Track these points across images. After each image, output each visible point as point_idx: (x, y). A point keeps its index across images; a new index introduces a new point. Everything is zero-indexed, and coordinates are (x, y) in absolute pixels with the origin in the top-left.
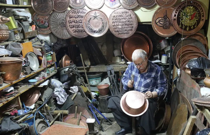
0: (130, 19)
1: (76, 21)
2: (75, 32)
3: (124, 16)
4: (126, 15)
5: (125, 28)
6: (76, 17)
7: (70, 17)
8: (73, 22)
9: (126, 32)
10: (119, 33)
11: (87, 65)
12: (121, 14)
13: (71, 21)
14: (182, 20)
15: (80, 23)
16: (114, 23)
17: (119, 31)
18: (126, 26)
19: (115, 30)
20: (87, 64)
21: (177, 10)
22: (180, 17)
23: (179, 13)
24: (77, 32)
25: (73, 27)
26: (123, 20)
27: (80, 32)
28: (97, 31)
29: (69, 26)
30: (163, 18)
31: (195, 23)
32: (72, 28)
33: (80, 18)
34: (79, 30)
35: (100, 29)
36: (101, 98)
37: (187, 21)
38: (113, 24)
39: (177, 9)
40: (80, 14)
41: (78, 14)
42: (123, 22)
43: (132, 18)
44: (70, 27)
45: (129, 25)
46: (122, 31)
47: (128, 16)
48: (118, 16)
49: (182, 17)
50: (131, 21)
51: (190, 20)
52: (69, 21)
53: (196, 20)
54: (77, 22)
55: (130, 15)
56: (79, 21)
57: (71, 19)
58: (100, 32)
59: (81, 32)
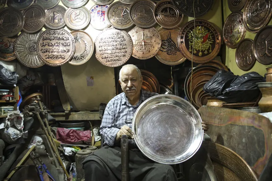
0: (122, 41)
1: (51, 43)
2: (49, 58)
3: (115, 38)
4: (117, 36)
5: (116, 54)
6: (52, 39)
7: (44, 39)
8: (46, 45)
9: (117, 58)
10: (107, 60)
11: (66, 110)
12: (111, 36)
13: (44, 44)
14: (192, 42)
15: (57, 46)
16: (102, 46)
17: (107, 58)
18: (118, 51)
19: (102, 56)
20: (66, 108)
21: (184, 31)
22: (189, 39)
23: (187, 34)
24: (51, 58)
25: (47, 51)
26: (114, 43)
27: (54, 58)
28: (78, 57)
29: (41, 50)
30: (166, 41)
31: (209, 47)
32: (44, 52)
33: (56, 40)
34: (54, 55)
35: (82, 55)
36: (80, 155)
37: (198, 44)
38: (101, 49)
39: (184, 29)
40: (56, 35)
41: (55, 35)
42: (114, 46)
43: (125, 40)
44: (43, 51)
45: (121, 49)
46: (111, 57)
47: (120, 38)
48: (106, 38)
49: (191, 39)
50: (124, 44)
51: (202, 43)
52: (42, 44)
53: (210, 44)
54: (52, 45)
55: (123, 37)
56: (55, 44)
57: (45, 42)
58: (82, 59)
59: (57, 58)
